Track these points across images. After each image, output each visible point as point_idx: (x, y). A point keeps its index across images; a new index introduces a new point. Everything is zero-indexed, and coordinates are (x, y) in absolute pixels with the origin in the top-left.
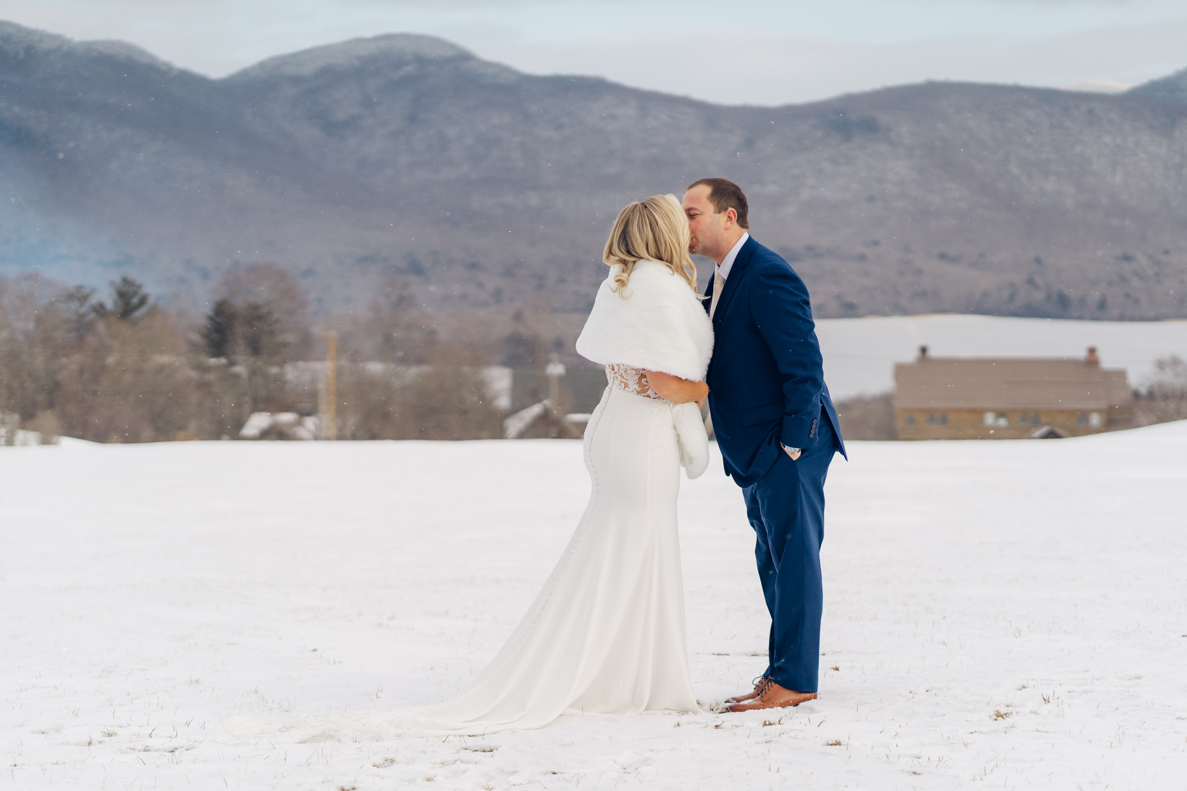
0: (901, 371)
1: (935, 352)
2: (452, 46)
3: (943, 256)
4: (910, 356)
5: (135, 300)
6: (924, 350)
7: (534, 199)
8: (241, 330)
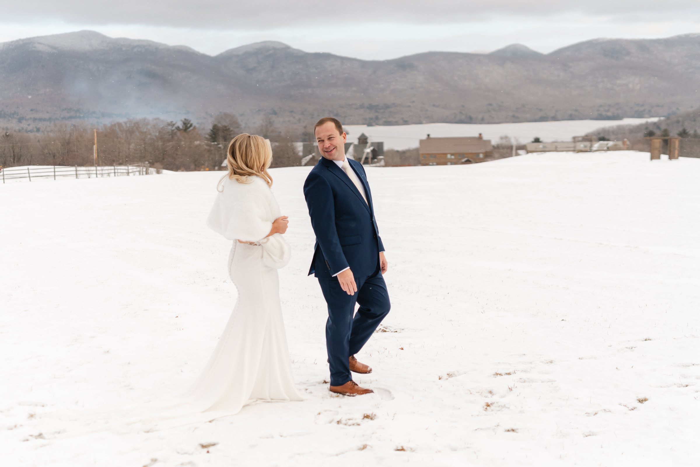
0: (421, 142)
1: (432, 136)
2: (284, 44)
3: (434, 105)
4: (424, 137)
5: (189, 125)
6: (428, 135)
7: (310, 91)
8: (221, 133)
